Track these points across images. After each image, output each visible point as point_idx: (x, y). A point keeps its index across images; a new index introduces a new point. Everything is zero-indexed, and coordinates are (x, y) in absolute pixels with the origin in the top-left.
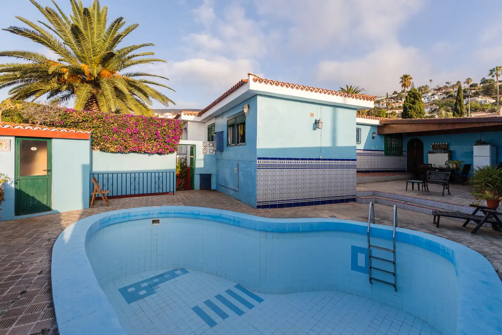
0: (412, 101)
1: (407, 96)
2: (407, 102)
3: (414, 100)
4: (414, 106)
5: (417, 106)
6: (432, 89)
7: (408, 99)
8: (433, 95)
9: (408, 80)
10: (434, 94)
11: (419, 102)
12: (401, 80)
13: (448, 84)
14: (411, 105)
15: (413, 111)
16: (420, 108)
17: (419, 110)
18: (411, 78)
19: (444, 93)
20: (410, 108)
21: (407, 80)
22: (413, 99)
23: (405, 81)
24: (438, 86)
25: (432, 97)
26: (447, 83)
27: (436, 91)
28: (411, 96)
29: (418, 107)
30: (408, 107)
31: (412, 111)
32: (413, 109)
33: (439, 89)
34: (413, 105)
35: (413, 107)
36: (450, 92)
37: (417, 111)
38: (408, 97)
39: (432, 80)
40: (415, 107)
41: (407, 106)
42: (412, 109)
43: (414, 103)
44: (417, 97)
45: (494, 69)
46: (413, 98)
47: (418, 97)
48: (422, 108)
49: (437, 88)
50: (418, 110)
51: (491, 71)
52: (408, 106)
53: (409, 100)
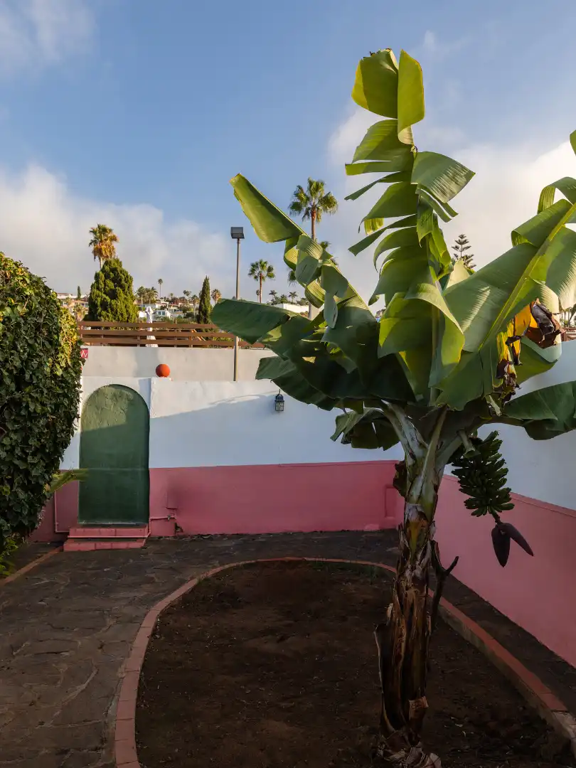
0: (111, 290)
1: (99, 274)
2: (98, 288)
3: (115, 286)
4: (113, 302)
5: (119, 304)
6: (162, 298)
7: (101, 282)
8: (162, 308)
9: (108, 241)
10: (165, 307)
11: (126, 295)
12: (92, 237)
13: (187, 295)
14: (107, 298)
15: (110, 315)
16: (127, 311)
17: (126, 316)
18: (114, 239)
19: (180, 309)
20: (105, 305)
21: (106, 240)
22: (111, 284)
23: (101, 241)
24: (172, 295)
25: (162, 311)
26: (185, 292)
27: (168, 303)
28: (107, 276)
29: (123, 307)
30: (99, 304)
31: (108, 316)
32: (112, 310)
33: (173, 301)
34: (111, 299)
35: (111, 303)
36: (188, 309)
37: (120, 317)
38: (102, 275)
39: (163, 280)
40: (115, 306)
41: (96, 299)
42: (109, 310)
43: (113, 295)
44: (121, 280)
45: (257, 264)
46: (114, 281)
47: (123, 282)
48: (131, 311)
49: (170, 299)
50: (122, 315)
51: (253, 265)
52: (99, 299)
53: (103, 286)
